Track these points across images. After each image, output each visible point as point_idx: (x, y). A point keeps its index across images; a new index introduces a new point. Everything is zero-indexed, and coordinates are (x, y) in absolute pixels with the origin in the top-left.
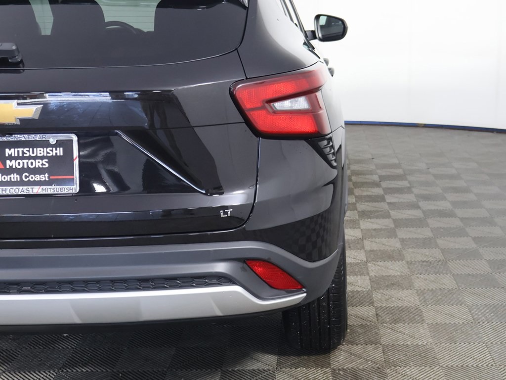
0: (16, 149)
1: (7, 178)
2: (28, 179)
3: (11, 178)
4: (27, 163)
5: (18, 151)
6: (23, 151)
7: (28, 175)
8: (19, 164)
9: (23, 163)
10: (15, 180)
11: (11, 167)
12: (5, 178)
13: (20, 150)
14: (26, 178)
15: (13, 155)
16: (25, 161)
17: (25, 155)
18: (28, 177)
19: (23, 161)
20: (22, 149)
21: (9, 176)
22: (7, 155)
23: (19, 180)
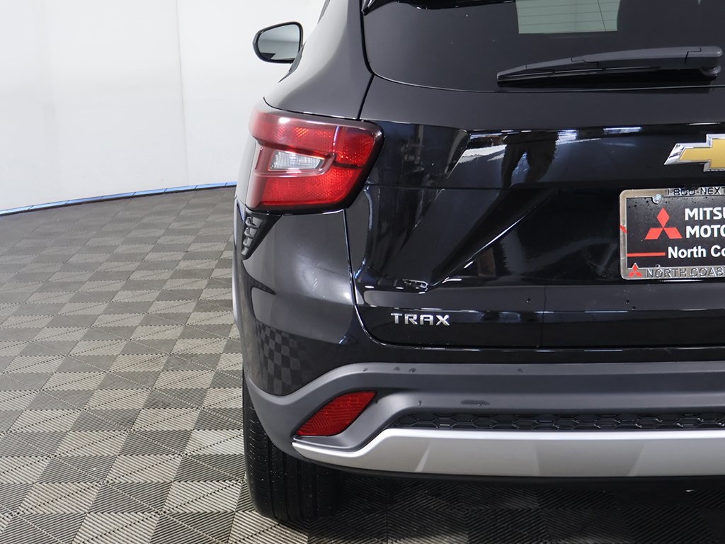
0: (701, 209)
1: (687, 253)
2: (719, 254)
3: (692, 253)
4: (719, 229)
5: (705, 213)
6: (712, 212)
7: (719, 248)
8: (706, 231)
9: (712, 230)
10: (700, 256)
11: (693, 236)
12: (683, 253)
13: (708, 210)
14: (716, 253)
15: (696, 218)
16: (716, 227)
17: (715, 218)
18: (720, 251)
19: (712, 226)
20: (711, 209)
21: (689, 251)
22: (687, 219)
23: (705, 255)
